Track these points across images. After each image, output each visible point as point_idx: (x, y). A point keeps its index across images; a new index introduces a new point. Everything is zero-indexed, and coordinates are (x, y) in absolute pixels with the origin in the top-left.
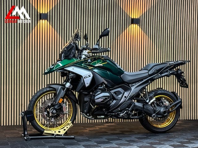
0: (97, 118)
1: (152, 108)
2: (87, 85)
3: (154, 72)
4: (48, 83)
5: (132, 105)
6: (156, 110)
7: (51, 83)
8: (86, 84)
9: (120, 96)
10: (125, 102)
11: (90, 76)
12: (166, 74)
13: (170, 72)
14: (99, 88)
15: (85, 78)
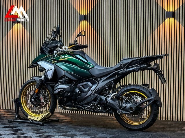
0: (66, 109)
1: (118, 103)
2: (49, 78)
3: (120, 66)
4: (32, 76)
5: (98, 98)
6: (122, 106)
7: (34, 76)
8: (48, 76)
9: (86, 90)
10: (90, 95)
11: (51, 70)
12: (133, 68)
13: (139, 67)
14: (59, 80)
15: (47, 71)
